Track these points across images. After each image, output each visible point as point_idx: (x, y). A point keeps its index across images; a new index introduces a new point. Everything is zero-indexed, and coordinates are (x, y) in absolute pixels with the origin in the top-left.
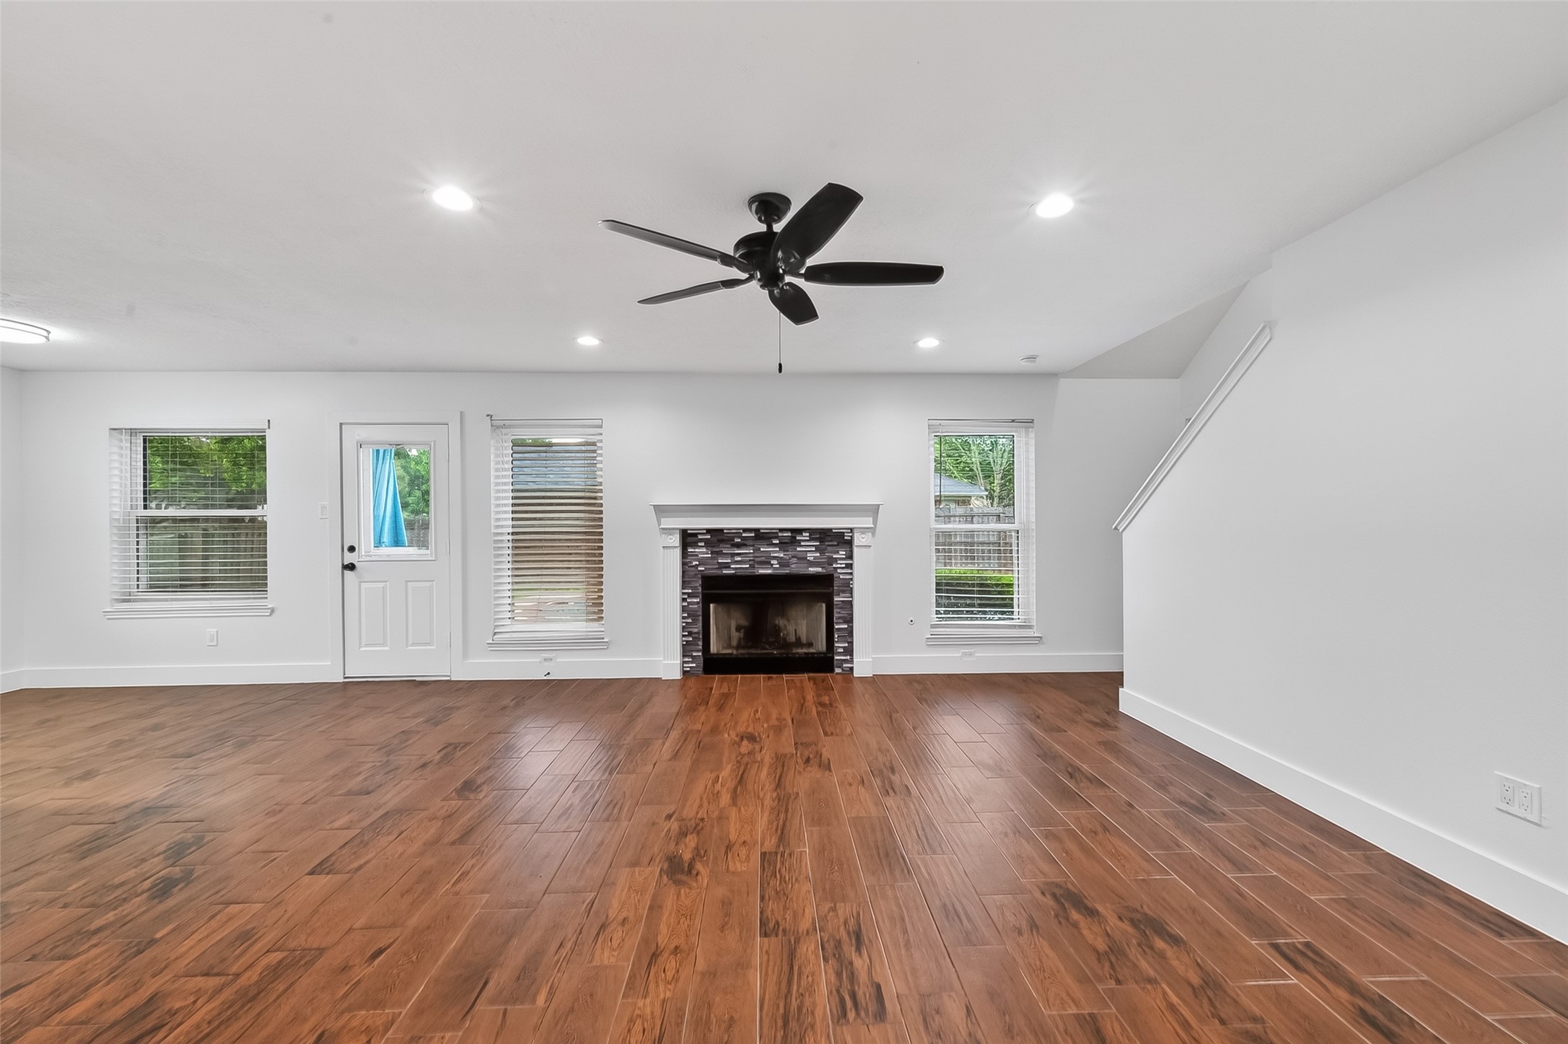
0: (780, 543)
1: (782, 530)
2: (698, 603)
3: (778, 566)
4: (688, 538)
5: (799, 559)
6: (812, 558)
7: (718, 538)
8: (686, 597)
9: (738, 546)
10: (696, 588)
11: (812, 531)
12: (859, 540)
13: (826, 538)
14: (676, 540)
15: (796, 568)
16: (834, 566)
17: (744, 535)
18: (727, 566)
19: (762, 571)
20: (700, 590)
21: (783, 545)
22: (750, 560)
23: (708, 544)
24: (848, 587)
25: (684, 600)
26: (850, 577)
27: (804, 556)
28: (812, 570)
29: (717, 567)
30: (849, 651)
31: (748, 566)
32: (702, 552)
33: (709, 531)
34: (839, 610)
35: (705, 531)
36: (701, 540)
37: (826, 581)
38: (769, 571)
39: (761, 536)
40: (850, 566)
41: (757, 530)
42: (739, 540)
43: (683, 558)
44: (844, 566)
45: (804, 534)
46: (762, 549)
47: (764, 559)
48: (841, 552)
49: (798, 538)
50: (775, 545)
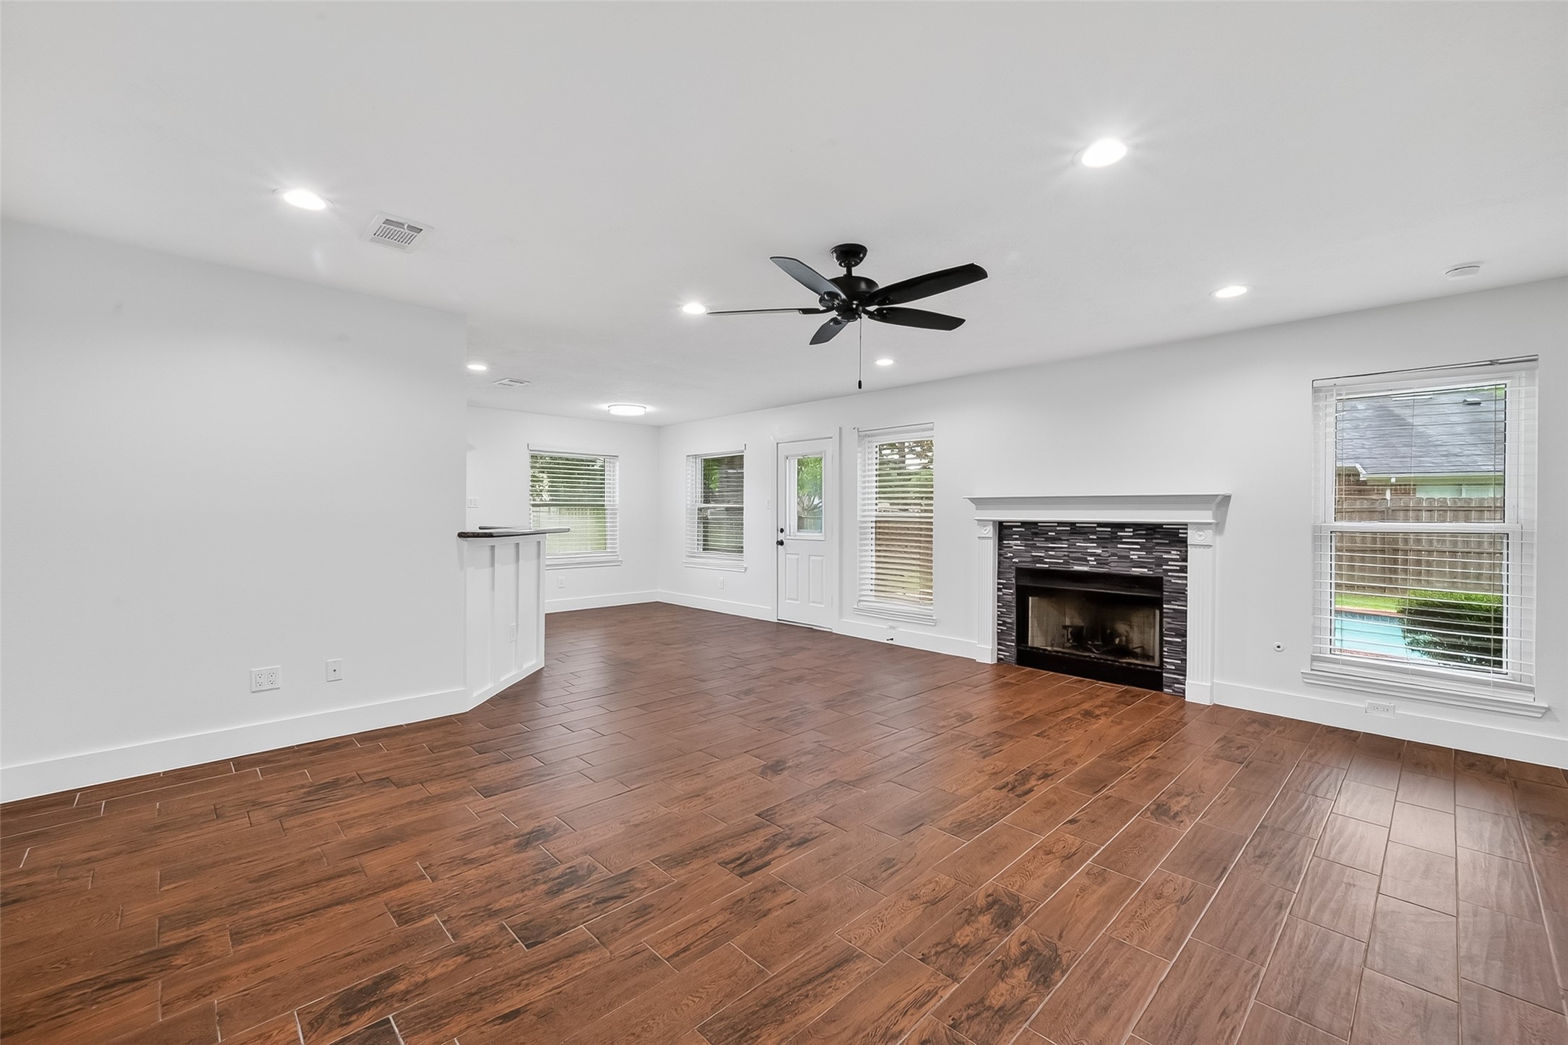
0: (1098, 538)
1: (1100, 525)
2: (1012, 594)
3: (1095, 563)
4: (1003, 530)
5: (1120, 557)
6: (1136, 557)
7: (1032, 530)
8: (1001, 586)
9: (1053, 540)
10: (1009, 579)
11: (1136, 526)
12: (1193, 537)
13: (1151, 532)
14: (990, 531)
15: (1116, 568)
16: (1164, 567)
17: (1058, 528)
18: (1040, 560)
19: (1077, 568)
20: (1014, 582)
21: (1102, 541)
22: (1065, 556)
23: (1022, 537)
24: (1181, 593)
25: (999, 590)
26: (1185, 582)
27: (1128, 554)
28: (1137, 571)
29: (1029, 560)
30: (1182, 670)
31: (1062, 561)
32: (1016, 544)
33: (1024, 524)
34: (1169, 620)
35: (1020, 524)
36: (1016, 533)
37: (1155, 583)
38: (1086, 569)
39: (1075, 530)
40: (1184, 569)
41: (1072, 524)
42: (1054, 534)
43: (999, 549)
44: (1176, 568)
45: (1126, 530)
46: (1077, 544)
47: (1079, 555)
48: (1173, 552)
49: (1119, 534)
50: (1092, 541)
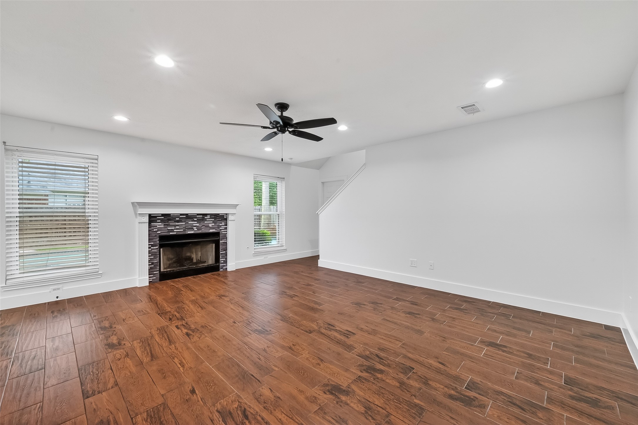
0: (197, 220)
1: (198, 214)
2: (157, 248)
3: (196, 229)
4: (152, 218)
5: (206, 226)
6: (211, 226)
7: (167, 218)
8: (150, 246)
9: (178, 221)
10: (156, 242)
11: (211, 215)
12: (230, 218)
13: (216, 217)
14: (146, 219)
15: (204, 230)
16: (220, 228)
17: (180, 216)
18: (172, 231)
19: (189, 232)
20: (158, 242)
21: (199, 221)
22: (184, 228)
23: (162, 221)
24: (225, 237)
25: (149, 248)
26: (226, 232)
27: (208, 225)
28: (211, 231)
29: (166, 231)
30: (226, 262)
31: (183, 230)
32: (159, 225)
33: (163, 215)
34: (222, 246)
35: (161, 215)
36: (159, 219)
37: (217, 234)
38: (192, 232)
39: (188, 217)
40: (226, 228)
41: (187, 215)
42: (178, 219)
43: (149, 228)
44: (224, 228)
45: (208, 216)
46: (189, 223)
47: (190, 227)
48: (222, 223)
49: (205, 218)
50: (195, 221)
